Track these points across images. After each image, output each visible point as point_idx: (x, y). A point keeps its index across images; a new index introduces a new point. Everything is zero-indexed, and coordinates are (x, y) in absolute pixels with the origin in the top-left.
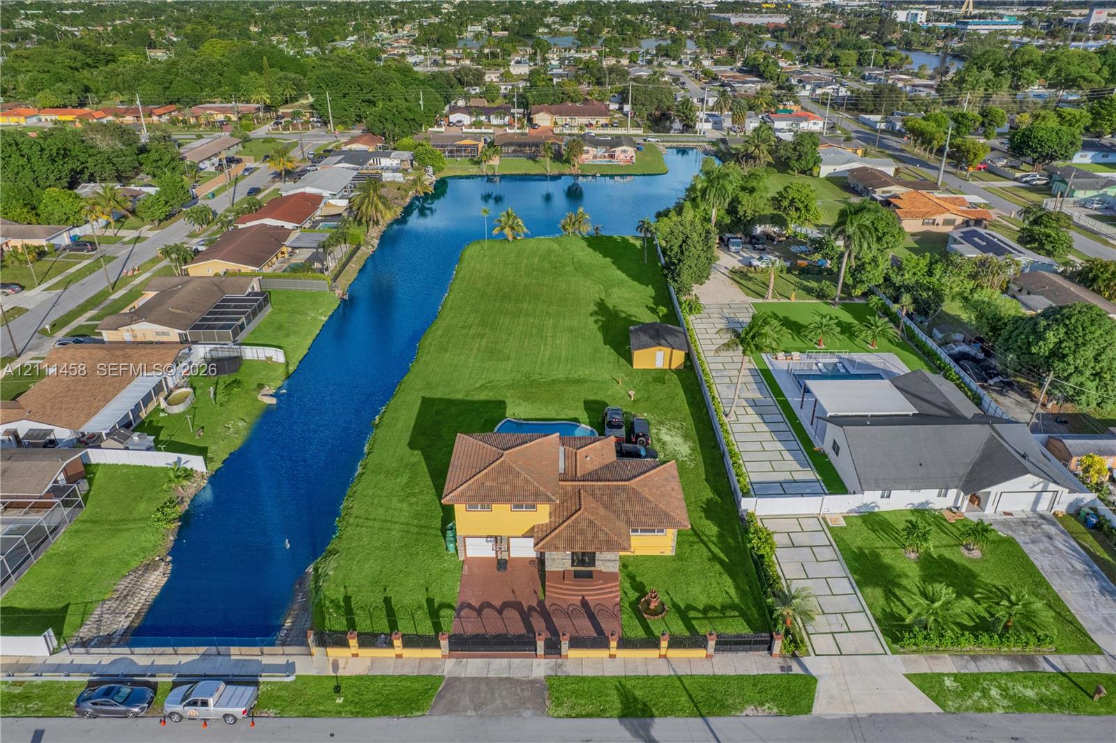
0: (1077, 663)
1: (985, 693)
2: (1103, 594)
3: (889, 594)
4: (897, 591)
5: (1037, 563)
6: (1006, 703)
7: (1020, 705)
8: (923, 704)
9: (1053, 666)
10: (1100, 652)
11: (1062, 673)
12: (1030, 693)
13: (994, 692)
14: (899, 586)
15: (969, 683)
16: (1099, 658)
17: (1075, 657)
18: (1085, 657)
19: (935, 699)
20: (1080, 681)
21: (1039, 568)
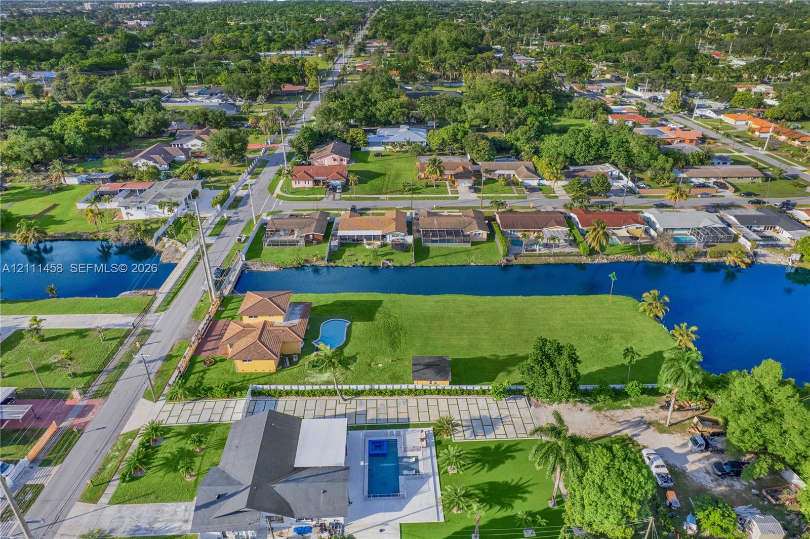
0: (111, 490)
1: (119, 451)
2: (136, 526)
3: (179, 434)
4: (179, 437)
5: (169, 504)
6: (111, 455)
7: (108, 460)
8: (126, 429)
9: (114, 480)
10: (109, 503)
11: (109, 482)
12: (110, 466)
13: (117, 453)
14: (183, 439)
15: (126, 447)
16: (108, 501)
17: (114, 491)
18: (111, 495)
19: (126, 434)
20: (103, 486)
21: (166, 504)
